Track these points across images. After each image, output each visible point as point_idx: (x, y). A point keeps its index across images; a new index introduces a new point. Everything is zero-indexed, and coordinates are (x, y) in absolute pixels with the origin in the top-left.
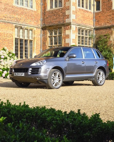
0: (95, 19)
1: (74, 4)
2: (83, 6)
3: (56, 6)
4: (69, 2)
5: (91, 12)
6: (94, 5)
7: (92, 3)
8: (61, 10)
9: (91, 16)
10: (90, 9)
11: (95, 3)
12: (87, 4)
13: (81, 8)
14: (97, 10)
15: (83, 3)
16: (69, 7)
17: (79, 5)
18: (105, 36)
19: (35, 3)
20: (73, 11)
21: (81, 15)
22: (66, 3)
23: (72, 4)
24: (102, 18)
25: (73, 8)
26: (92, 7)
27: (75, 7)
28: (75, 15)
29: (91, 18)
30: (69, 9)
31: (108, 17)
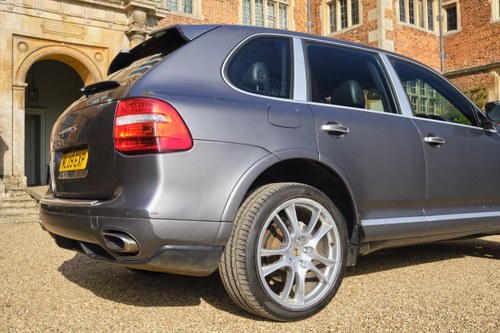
0: (443, 53)
1: (389, 15)
2: (412, 21)
3: (345, 24)
4: (375, 10)
5: (433, 36)
6: (440, 19)
7: (436, 13)
8: (355, 31)
9: (434, 44)
10: (431, 26)
11: (444, 14)
12: (422, 16)
13: (407, 23)
14: (449, 29)
15: (412, 13)
16: (376, 21)
17: (402, 18)
18: (473, 92)
20: (388, 32)
21: (409, 42)
22: (369, 13)
23: (383, 14)
24: (463, 47)
25: (386, 24)
26: (436, 23)
27: (391, 22)
28: (392, 42)
29: (433, 49)
30: (376, 27)
31: (482, 44)
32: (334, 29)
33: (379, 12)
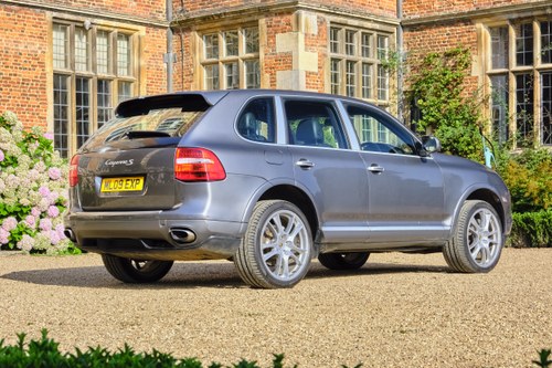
18: (448, 55)
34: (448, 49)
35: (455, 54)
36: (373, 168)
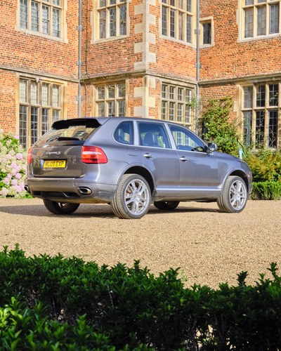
0: (199, 63)
1: (153, 30)
2: (173, 34)
3: (113, 33)
4: (140, 25)
5: (191, 48)
6: (197, 32)
7: (194, 27)
8: (123, 41)
9: (192, 55)
10: (189, 39)
11: (201, 28)
12: (181, 29)
13: (169, 37)
14: (204, 43)
15: (173, 27)
16: (141, 35)
17: (164, 32)
18: (222, 101)
19: (66, 25)
20: (151, 45)
21: (169, 54)
22: (136, 26)
23: (148, 30)
24: (215, 60)
25: (150, 38)
26: (194, 36)
27: (154, 36)
28: (154, 55)
29: (190, 60)
30: (141, 40)
31: (230, 60)
32: (103, 35)
33: (144, 27)
34: (222, 97)
35: (225, 100)
36: (183, 159)
